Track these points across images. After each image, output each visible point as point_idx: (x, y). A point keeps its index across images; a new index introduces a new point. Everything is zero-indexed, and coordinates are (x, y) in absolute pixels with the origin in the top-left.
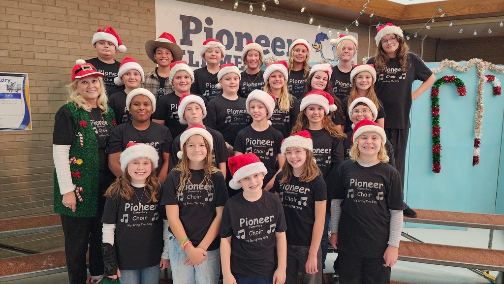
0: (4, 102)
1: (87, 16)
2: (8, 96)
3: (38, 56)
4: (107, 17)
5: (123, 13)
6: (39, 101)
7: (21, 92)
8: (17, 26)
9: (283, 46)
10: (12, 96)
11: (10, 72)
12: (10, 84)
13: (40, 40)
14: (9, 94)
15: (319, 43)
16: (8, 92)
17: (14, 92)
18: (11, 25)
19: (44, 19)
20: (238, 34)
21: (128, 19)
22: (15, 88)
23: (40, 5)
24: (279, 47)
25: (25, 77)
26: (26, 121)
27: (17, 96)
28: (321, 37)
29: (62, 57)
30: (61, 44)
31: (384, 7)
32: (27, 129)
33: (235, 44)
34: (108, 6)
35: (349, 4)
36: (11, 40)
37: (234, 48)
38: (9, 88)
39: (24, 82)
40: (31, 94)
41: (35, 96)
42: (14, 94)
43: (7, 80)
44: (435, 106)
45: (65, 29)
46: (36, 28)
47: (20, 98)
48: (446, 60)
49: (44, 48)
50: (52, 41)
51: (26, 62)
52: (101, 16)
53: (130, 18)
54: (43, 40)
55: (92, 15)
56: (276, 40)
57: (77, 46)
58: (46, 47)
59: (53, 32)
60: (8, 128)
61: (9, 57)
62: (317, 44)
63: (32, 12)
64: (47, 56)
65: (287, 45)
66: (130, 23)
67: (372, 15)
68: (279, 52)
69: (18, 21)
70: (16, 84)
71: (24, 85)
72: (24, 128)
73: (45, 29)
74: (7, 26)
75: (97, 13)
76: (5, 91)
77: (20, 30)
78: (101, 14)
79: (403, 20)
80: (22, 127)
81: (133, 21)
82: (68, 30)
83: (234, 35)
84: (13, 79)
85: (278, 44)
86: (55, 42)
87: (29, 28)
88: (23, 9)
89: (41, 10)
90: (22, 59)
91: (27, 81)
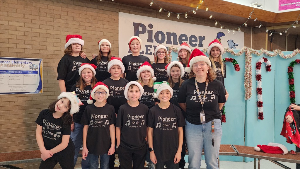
0: (27, 76)
1: (79, 24)
2: (30, 72)
3: (49, 48)
4: (90, 25)
5: (100, 22)
6: (48, 76)
7: (38, 70)
8: (38, 31)
9: (196, 41)
10: (32, 72)
11: (32, 58)
12: (32, 65)
13: (51, 39)
14: (30, 71)
15: (220, 38)
16: (30, 70)
17: (34, 70)
18: (34, 30)
19: (53, 26)
20: (168, 33)
21: (102, 25)
22: (34, 68)
23: (52, 18)
24: (194, 41)
25: (41, 61)
26: (40, 88)
27: (35, 72)
28: (220, 35)
30: (63, 41)
31: (264, 15)
32: (40, 93)
33: (166, 40)
34: (91, 18)
35: (240, 13)
36: (34, 39)
37: (165, 42)
38: (31, 67)
39: (40, 64)
40: (44, 72)
41: (46, 73)
42: (33, 71)
43: (30, 63)
44: (290, 78)
45: (66, 32)
46: (49, 32)
47: (37, 73)
48: (297, 49)
49: (53, 44)
50: (57, 39)
51: (42, 52)
52: (87, 24)
53: (103, 25)
54: (52, 39)
55: (82, 24)
56: (192, 37)
58: (54, 43)
59: (59, 34)
60: (29, 92)
61: (32, 49)
62: (218, 39)
63: (47, 22)
64: (54, 48)
65: (198, 40)
66: (103, 28)
67: (256, 19)
68: (193, 44)
69: (38, 27)
70: (35, 65)
71: (40, 66)
72: (39, 92)
73: (54, 32)
74: (32, 31)
75: (84, 22)
76: (28, 69)
77: (39, 33)
78: (87, 23)
79: (275, 23)
80: (38, 91)
81: (105, 27)
82: (68, 32)
83: (165, 34)
84: (34, 62)
85: (193, 39)
86: (59, 40)
87: (45, 31)
88: (42, 21)
89: (52, 21)
90: (39, 50)
91: (42, 63)
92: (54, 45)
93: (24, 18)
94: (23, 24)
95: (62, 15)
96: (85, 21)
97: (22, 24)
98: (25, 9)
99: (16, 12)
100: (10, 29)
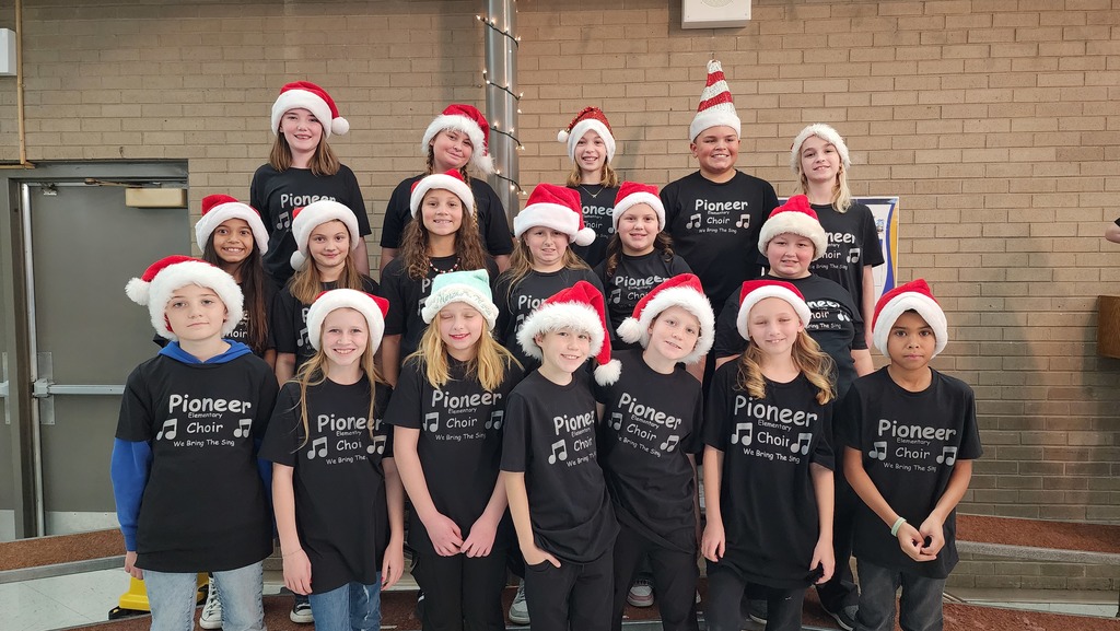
1: (1033, 53)
3: (922, 157)
4: (1079, 48)
8: (888, 99)
11: (867, 195)
13: (929, 123)
18: (878, 99)
19: (941, 75)
23: (937, 45)
25: (893, 205)
29: (970, 155)
30: (970, 126)
34: (1082, 22)
36: (875, 128)
39: (890, 216)
41: (906, 245)
45: (982, 91)
46: (925, 98)
49: (935, 139)
50: (952, 122)
51: (899, 172)
52: (1066, 48)
54: (935, 122)
55: (1045, 50)
57: (1004, 125)
58: (939, 136)
59: (957, 101)
61: (868, 164)
63: (920, 64)
64: (940, 156)
69: (891, 87)
71: (889, 221)
73: (941, 98)
74: (871, 101)
75: (1056, 42)
77: (893, 107)
78: (1066, 44)
82: (989, 91)
86: (959, 123)
87: (910, 98)
88: (902, 61)
89: (938, 57)
90: (890, 166)
91: (896, 212)
92: (938, 145)
93: (849, 60)
94: (845, 82)
95: (973, 29)
96: (1060, 39)
97: (841, 85)
98: (854, 29)
99: (828, 47)
100: (806, 105)
